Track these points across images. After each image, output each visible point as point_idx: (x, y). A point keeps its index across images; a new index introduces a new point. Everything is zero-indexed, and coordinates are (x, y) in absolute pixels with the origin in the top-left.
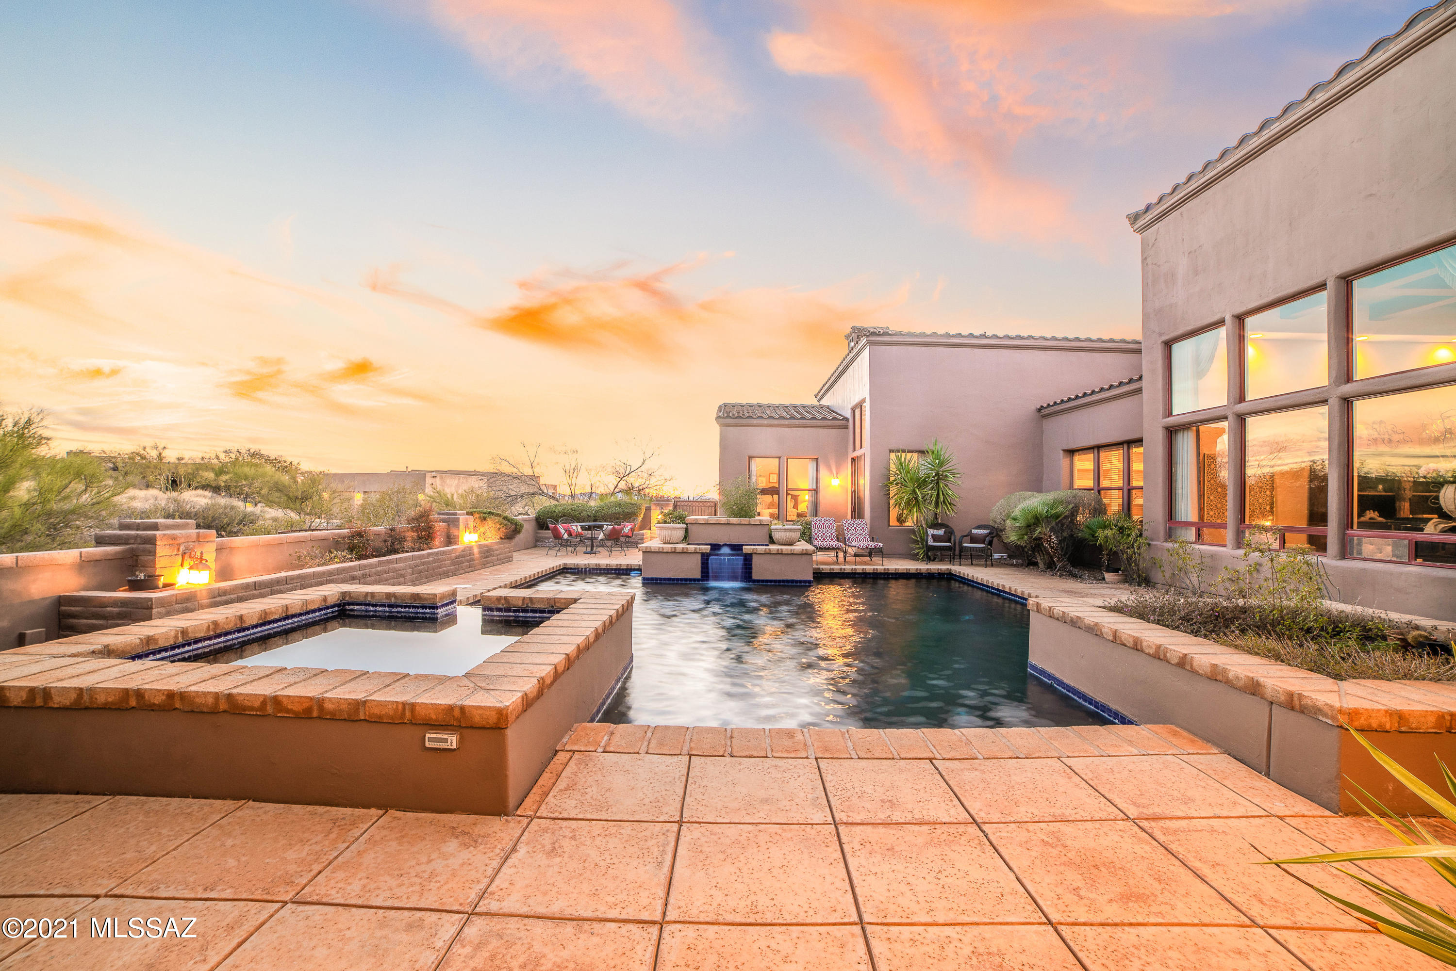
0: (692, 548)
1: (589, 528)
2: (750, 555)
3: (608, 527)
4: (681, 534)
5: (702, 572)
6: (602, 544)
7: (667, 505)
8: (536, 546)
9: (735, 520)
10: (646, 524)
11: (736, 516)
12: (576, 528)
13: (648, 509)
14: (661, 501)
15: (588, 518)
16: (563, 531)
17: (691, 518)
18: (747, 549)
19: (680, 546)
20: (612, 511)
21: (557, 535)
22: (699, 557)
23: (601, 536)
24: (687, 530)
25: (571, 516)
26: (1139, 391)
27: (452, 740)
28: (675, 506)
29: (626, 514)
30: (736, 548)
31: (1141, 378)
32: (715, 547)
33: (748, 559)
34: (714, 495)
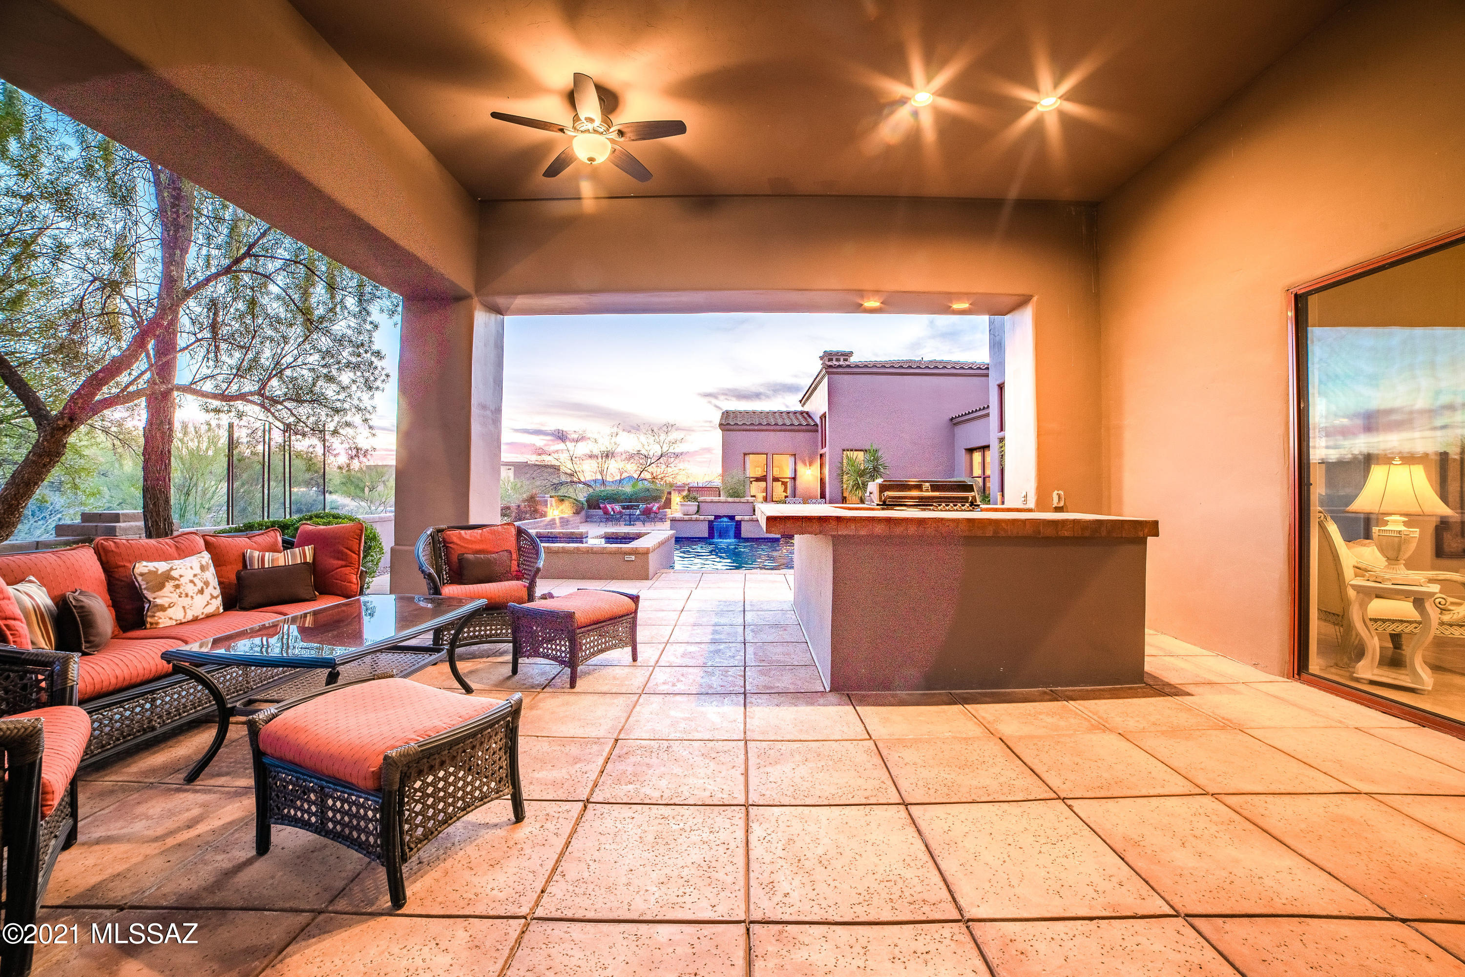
0: (702, 518)
1: (628, 508)
2: (740, 521)
3: (642, 506)
4: (696, 508)
5: (709, 533)
6: (638, 519)
7: (683, 490)
8: (586, 521)
9: (730, 499)
10: (668, 504)
11: (731, 496)
12: (618, 508)
13: (670, 493)
14: (679, 489)
15: (626, 500)
16: (610, 510)
17: (701, 499)
18: (738, 518)
19: (694, 517)
20: (642, 495)
21: (606, 512)
22: (707, 523)
23: (638, 512)
24: (699, 506)
25: (613, 498)
26: (988, 415)
27: (633, 558)
28: (689, 491)
29: (651, 496)
30: (732, 518)
31: (988, 407)
32: (717, 517)
33: (738, 524)
34: (717, 482)
